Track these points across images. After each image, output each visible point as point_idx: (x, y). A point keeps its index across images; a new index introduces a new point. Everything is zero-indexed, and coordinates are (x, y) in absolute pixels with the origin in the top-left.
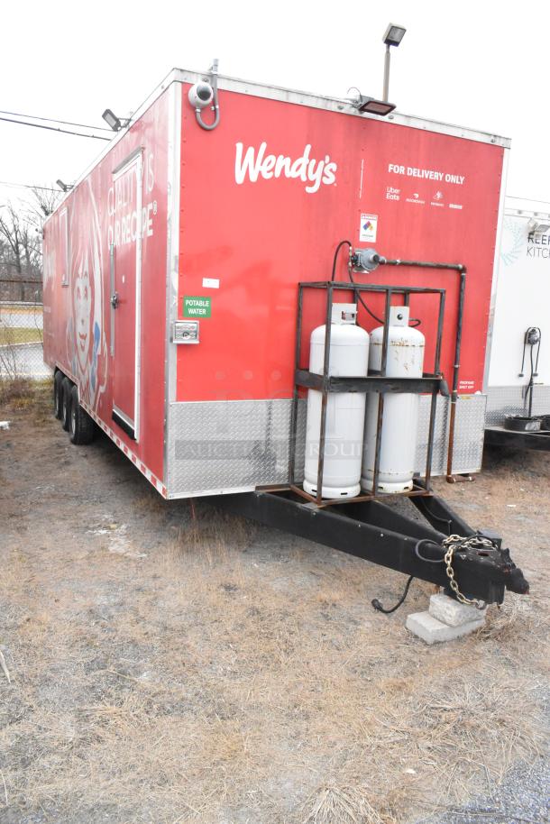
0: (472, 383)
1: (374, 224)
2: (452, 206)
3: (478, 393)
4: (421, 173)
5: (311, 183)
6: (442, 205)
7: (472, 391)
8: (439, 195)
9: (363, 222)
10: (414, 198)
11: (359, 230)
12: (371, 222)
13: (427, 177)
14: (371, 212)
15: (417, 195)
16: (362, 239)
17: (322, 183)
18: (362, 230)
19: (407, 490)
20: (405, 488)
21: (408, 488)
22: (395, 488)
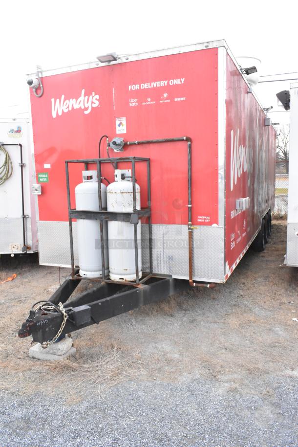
0: (208, 218)
1: (124, 122)
2: (176, 100)
3: (215, 225)
4: (151, 85)
5: (86, 109)
6: (169, 101)
7: (210, 224)
8: (166, 95)
9: (118, 123)
10: (148, 101)
11: (116, 128)
12: (122, 122)
13: (155, 86)
14: (121, 116)
15: (149, 99)
16: (118, 132)
17: (92, 107)
18: (117, 127)
19: (122, 280)
20: (120, 279)
21: (123, 279)
22: (115, 277)
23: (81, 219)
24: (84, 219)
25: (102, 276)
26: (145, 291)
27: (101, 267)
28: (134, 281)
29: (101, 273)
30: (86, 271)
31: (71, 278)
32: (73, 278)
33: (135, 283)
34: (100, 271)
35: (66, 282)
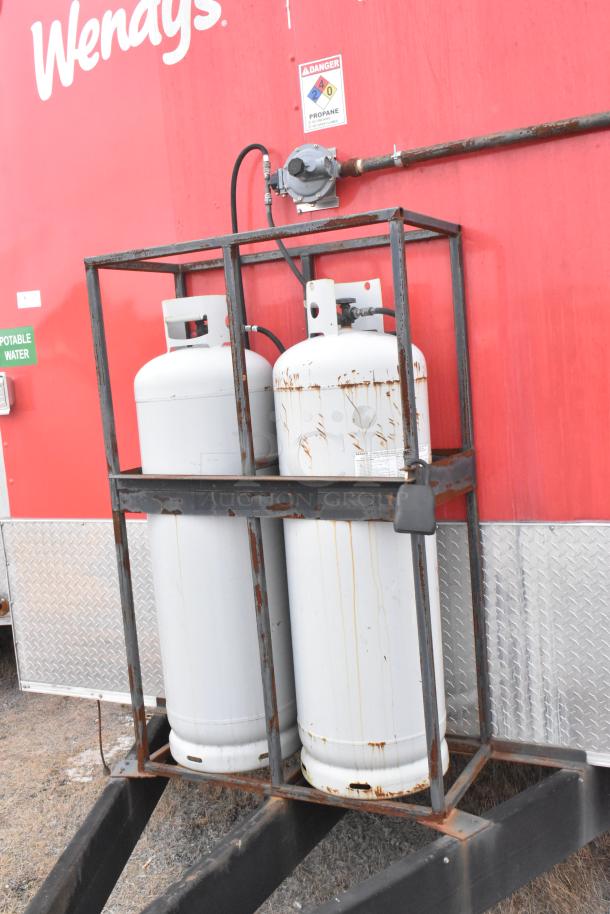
1: (336, 78)
5: (171, 43)
9: (307, 84)
11: (298, 108)
12: (325, 75)
14: (322, 52)
16: (309, 126)
17: (194, 30)
19: (361, 795)
20: (354, 786)
21: (366, 787)
22: (328, 778)
23: (165, 512)
24: (177, 513)
25: (266, 762)
26: (477, 851)
27: (263, 726)
28: (421, 797)
29: (263, 747)
30: (199, 742)
31: (133, 771)
32: (141, 768)
33: (426, 811)
34: (256, 739)
35: (115, 792)
